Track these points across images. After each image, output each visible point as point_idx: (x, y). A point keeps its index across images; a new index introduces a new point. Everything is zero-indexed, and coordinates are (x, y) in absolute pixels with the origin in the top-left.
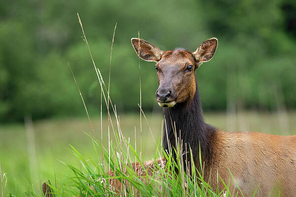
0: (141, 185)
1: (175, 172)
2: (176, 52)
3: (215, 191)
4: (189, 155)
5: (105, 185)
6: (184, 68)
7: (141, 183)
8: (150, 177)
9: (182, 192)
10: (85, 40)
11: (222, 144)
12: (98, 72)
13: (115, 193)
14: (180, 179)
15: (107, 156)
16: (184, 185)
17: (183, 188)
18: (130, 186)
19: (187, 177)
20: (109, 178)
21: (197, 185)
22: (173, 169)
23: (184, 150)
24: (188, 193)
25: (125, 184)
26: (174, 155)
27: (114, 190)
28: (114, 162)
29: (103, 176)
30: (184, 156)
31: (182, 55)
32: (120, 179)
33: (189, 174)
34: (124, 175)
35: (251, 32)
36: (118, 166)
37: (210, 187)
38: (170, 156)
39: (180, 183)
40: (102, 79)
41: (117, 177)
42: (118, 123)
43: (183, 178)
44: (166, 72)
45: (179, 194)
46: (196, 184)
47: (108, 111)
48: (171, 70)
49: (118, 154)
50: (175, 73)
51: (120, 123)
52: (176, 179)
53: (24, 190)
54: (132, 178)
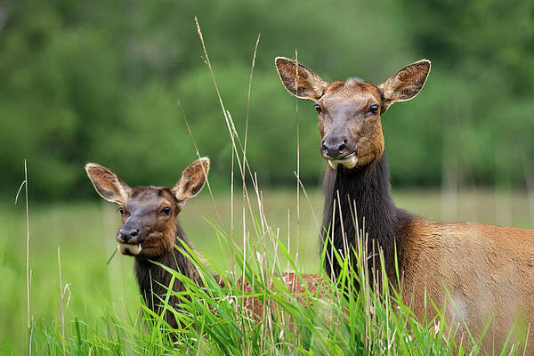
0: (297, 309)
1: (354, 288)
2: (350, 82)
3: (420, 320)
4: (378, 258)
5: (236, 307)
6: (365, 108)
7: (297, 305)
8: (311, 295)
9: (364, 320)
10: (207, 62)
11: (420, 242)
12: (228, 116)
13: (253, 321)
14: (363, 299)
15: (241, 258)
16: (370, 309)
17: (367, 314)
18: (277, 309)
19: (375, 296)
20: (243, 296)
21: (391, 310)
22: (351, 282)
23: (370, 251)
24: (375, 323)
25: (271, 307)
26: (354, 260)
27: (251, 315)
28: (252, 268)
29: (233, 292)
30: (370, 262)
31: (362, 87)
32: (261, 298)
33: (378, 291)
34: (268, 292)
35: (486, 56)
36: (258, 276)
37: (412, 313)
38: (346, 261)
39: (362, 307)
40: (234, 128)
41: (257, 295)
42: (260, 204)
43: (367, 297)
44: (336, 113)
45: (361, 326)
46: (389, 308)
47: (243, 182)
48: (345, 109)
49: (258, 254)
50: (350, 115)
51: (263, 204)
52: (355, 300)
53: (99, 312)
54: (282, 297)
